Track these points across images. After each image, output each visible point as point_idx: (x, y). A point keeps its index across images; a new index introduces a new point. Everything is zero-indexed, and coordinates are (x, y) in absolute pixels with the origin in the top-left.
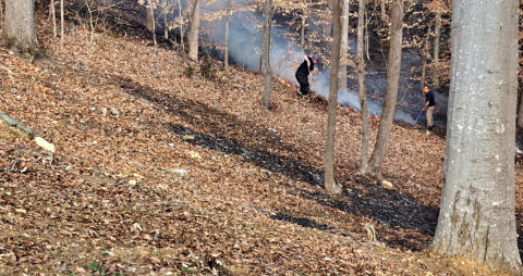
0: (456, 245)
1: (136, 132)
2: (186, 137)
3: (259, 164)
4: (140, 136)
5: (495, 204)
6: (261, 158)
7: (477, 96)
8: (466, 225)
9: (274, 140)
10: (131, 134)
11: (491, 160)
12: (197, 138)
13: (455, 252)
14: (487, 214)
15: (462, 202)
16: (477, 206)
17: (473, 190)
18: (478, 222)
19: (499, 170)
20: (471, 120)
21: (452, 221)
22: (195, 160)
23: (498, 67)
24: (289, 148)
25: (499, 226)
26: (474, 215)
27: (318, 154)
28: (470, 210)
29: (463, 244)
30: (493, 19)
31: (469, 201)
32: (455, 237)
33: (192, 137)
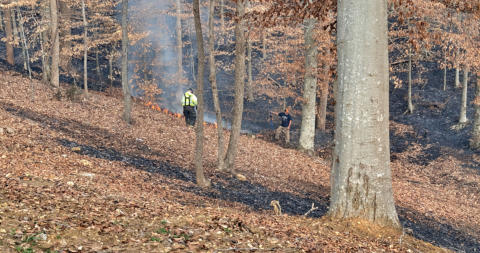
0: (351, 209)
1: (32, 147)
2: (74, 149)
3: (138, 167)
4: (36, 150)
5: (379, 176)
6: (138, 163)
7: (361, 94)
8: (358, 194)
9: (142, 148)
10: (28, 149)
11: (374, 142)
12: (83, 150)
13: (351, 215)
14: (374, 184)
15: (354, 176)
16: (366, 179)
17: (362, 166)
18: (367, 190)
19: (380, 149)
20: (358, 113)
21: (347, 191)
22: (87, 166)
23: (376, 72)
24: (158, 154)
25: (383, 193)
26: (364, 186)
27: (180, 156)
28: (360, 182)
29: (357, 209)
30: (371, 35)
31: (359, 175)
32: (350, 204)
33: (79, 149)
